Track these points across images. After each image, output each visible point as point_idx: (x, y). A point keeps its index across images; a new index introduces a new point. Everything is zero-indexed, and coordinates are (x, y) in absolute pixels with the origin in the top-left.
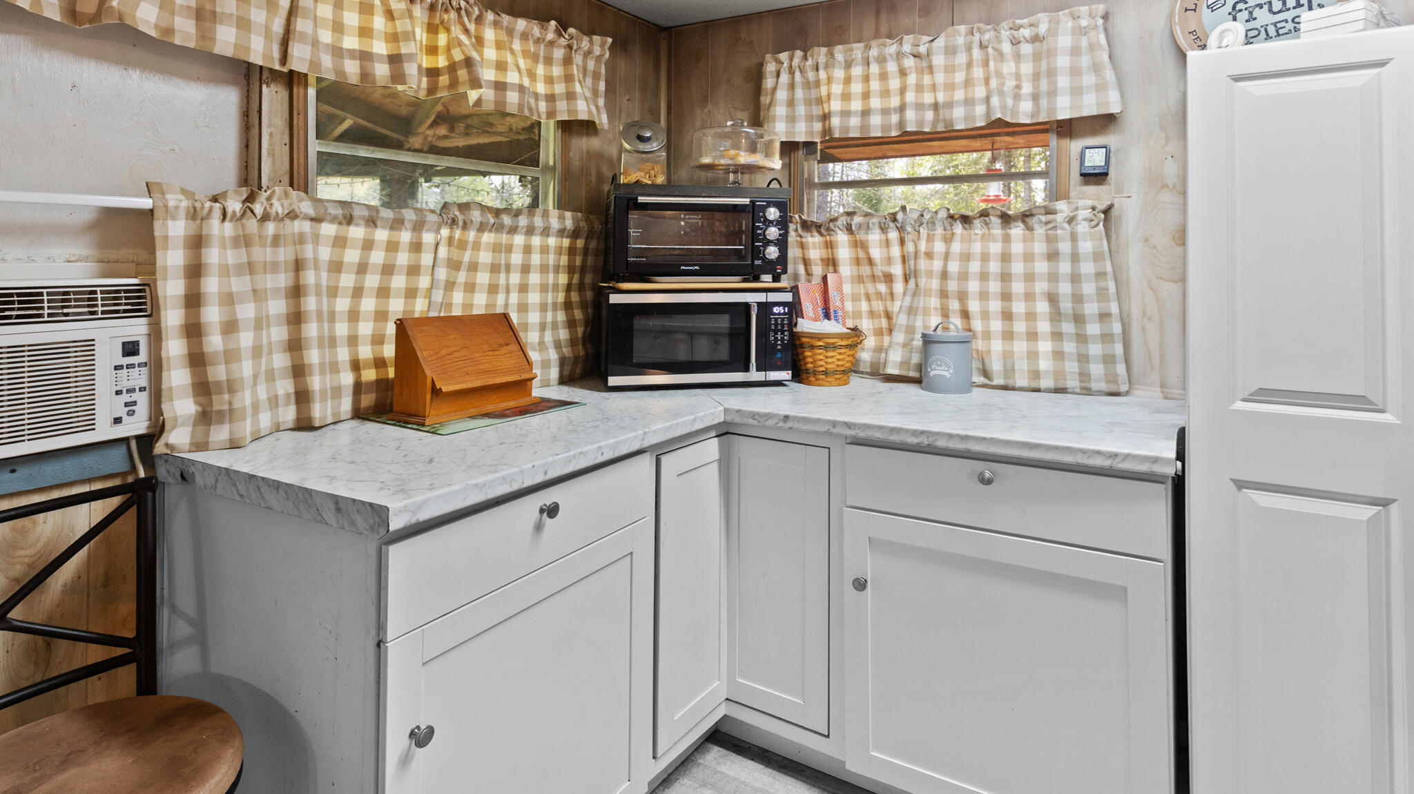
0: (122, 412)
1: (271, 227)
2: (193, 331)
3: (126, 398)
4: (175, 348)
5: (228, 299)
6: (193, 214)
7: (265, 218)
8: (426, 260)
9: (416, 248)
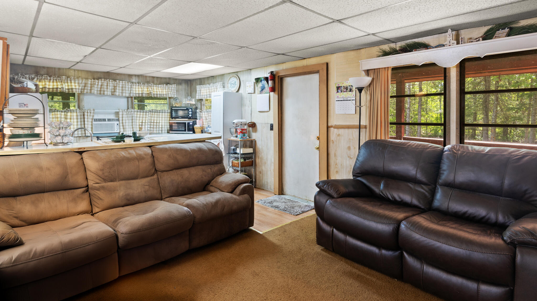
0: (117, 130)
1: (130, 113)
2: (123, 123)
4: (121, 124)
5: (125, 120)
6: (122, 112)
7: (129, 112)
8: (147, 116)
9: (146, 115)
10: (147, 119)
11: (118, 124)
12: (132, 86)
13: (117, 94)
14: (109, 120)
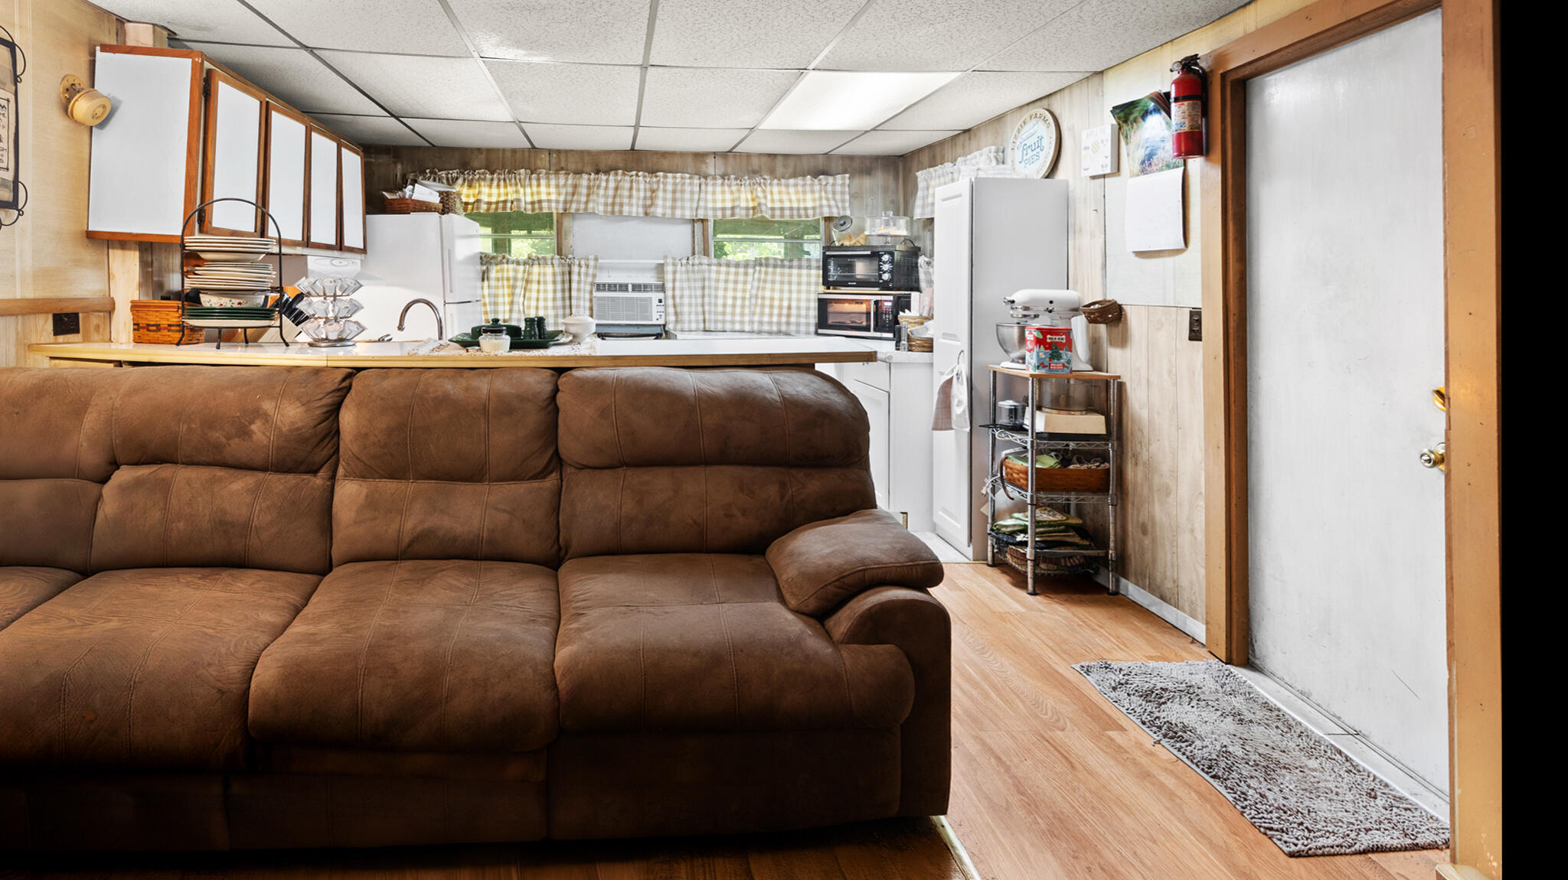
1: (696, 268)
2: (674, 297)
3: (659, 314)
4: (670, 302)
5: (682, 289)
6: (674, 265)
7: (693, 265)
8: (750, 278)
9: (746, 274)
10: (749, 287)
11: (660, 301)
12: (703, 187)
13: (659, 211)
14: (637, 288)
